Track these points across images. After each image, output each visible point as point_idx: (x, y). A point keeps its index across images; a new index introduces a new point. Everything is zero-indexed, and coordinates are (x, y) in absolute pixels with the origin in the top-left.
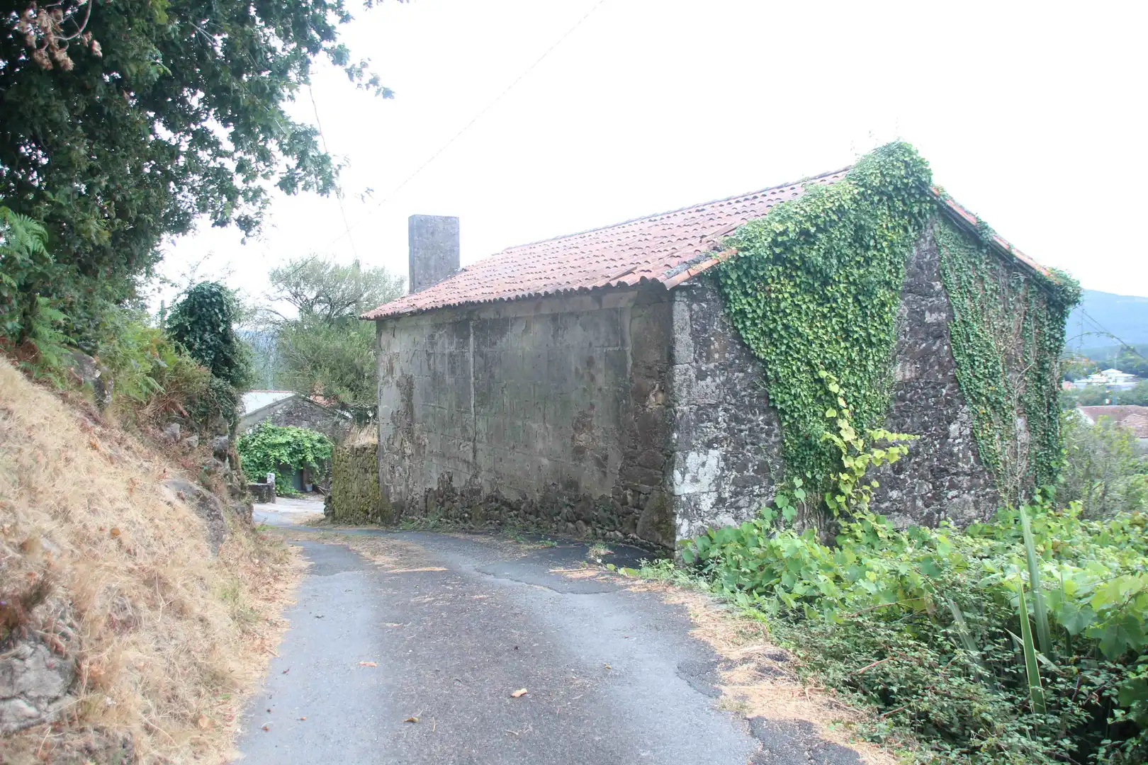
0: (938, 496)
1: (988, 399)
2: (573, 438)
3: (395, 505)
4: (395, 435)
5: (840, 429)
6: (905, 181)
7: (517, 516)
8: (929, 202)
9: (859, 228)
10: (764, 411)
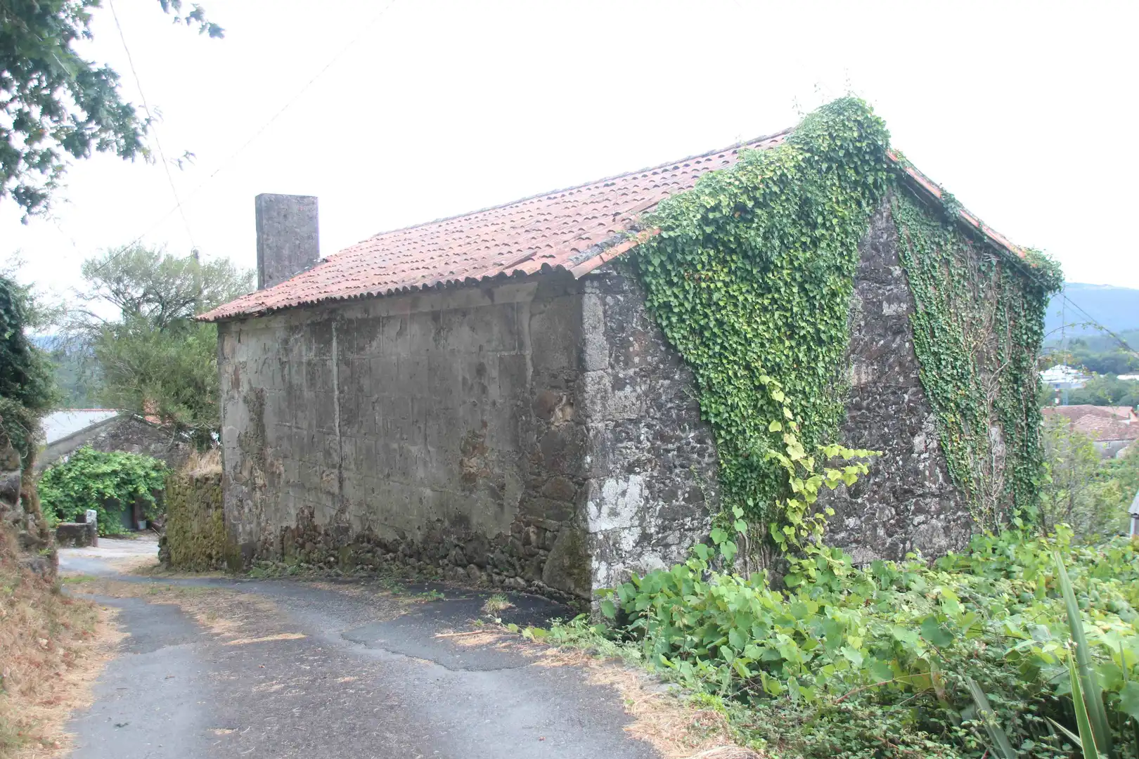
0: (902, 523)
1: (958, 406)
2: (461, 463)
3: (244, 547)
4: (243, 462)
5: (786, 445)
6: (858, 144)
7: (394, 559)
8: (885, 170)
9: (805, 202)
10: (695, 426)
